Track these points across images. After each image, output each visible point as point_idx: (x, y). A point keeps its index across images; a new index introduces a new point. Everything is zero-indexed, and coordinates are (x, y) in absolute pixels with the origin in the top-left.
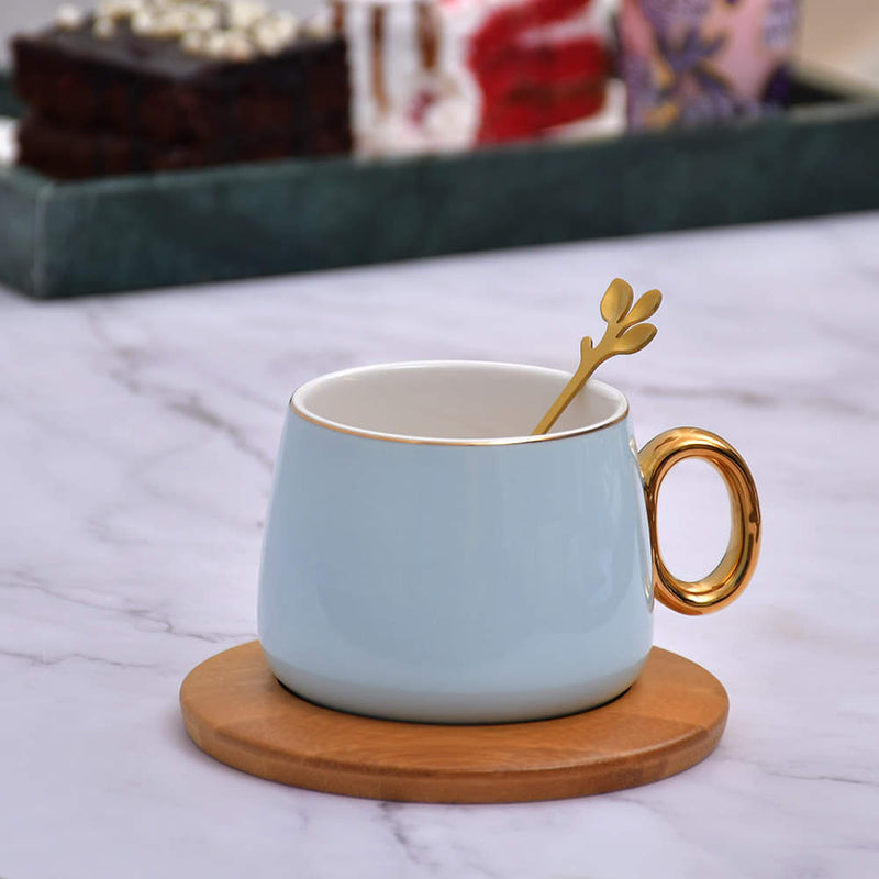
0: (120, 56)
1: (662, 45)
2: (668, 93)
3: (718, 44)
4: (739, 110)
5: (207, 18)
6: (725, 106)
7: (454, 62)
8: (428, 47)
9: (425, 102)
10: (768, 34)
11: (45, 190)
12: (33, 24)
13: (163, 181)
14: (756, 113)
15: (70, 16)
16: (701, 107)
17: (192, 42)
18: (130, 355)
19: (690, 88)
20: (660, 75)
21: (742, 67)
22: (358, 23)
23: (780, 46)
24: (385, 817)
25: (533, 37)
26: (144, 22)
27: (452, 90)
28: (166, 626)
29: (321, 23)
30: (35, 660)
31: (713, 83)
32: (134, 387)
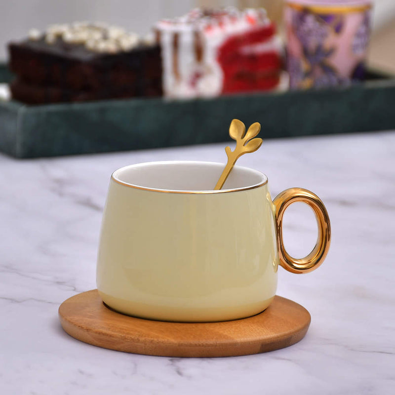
0: (58, 51)
1: (306, 52)
2: (308, 74)
3: (331, 52)
4: (340, 82)
5: (97, 35)
6: (334, 80)
7: (211, 58)
8: (199, 52)
9: (197, 77)
10: (354, 48)
11: (22, 109)
12: (18, 37)
13: (77, 106)
14: (348, 83)
15: (35, 34)
16: (322, 81)
17: (91, 45)
18: (60, 182)
19: (318, 72)
20: (304, 66)
21: (342, 63)
22: (167, 40)
23: (360, 53)
24: (172, 364)
25: (247, 50)
26: (69, 36)
27: (209, 71)
28: (73, 288)
29: (149, 39)
30: (13, 300)
31: (328, 70)
32: (61, 194)
